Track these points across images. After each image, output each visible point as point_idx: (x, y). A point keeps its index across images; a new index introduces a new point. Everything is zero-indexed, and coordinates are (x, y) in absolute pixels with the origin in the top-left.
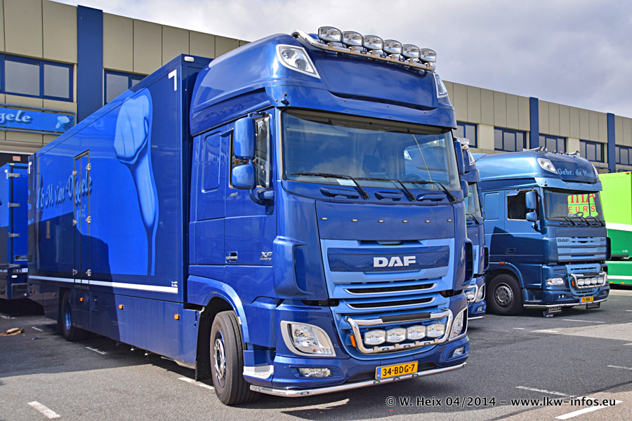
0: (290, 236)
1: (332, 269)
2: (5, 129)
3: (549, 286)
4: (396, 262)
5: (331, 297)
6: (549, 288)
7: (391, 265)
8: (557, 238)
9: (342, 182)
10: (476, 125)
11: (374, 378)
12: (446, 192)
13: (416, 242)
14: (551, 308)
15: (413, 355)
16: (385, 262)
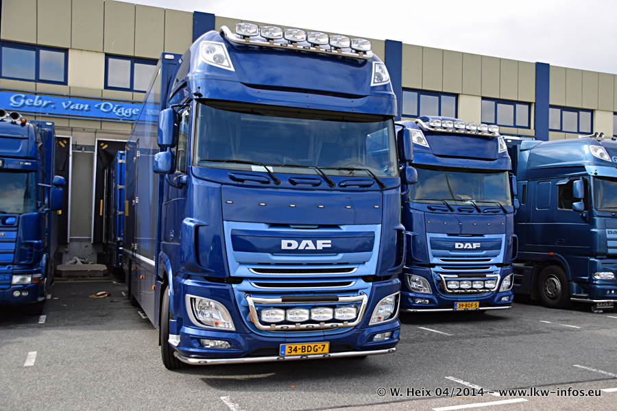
0: (198, 218)
1: (236, 249)
2: (131, 122)
3: (596, 280)
4: (307, 245)
5: (232, 275)
6: (597, 282)
7: (301, 247)
8: (607, 230)
9: (255, 168)
10: (592, 111)
11: (278, 355)
12: (375, 178)
13: (337, 227)
14: (600, 303)
15: (324, 336)
16: (295, 245)
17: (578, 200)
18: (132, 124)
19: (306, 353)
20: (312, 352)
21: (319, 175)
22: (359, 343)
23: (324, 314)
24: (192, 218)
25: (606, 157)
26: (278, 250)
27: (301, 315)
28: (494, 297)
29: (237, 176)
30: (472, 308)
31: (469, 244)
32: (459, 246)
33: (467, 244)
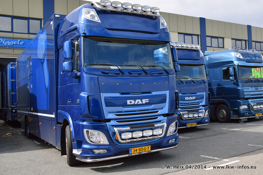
0: (87, 92)
1: (107, 106)
2: (13, 48)
3: (241, 109)
4: (138, 102)
5: (106, 118)
6: (241, 110)
7: (136, 103)
8: (244, 88)
9: (112, 67)
11: (129, 154)
12: (165, 70)
13: (150, 93)
14: (242, 119)
15: (148, 143)
16: (133, 102)
17: (231, 76)
18: (13, 49)
19: (141, 151)
20: (144, 151)
21: (140, 69)
22: (163, 145)
23: (148, 133)
24: (85, 92)
25: (241, 57)
26: (125, 105)
27: (138, 134)
28: (202, 120)
29: (106, 72)
30: (194, 126)
31: (191, 98)
32: (187, 99)
33: (190, 98)
